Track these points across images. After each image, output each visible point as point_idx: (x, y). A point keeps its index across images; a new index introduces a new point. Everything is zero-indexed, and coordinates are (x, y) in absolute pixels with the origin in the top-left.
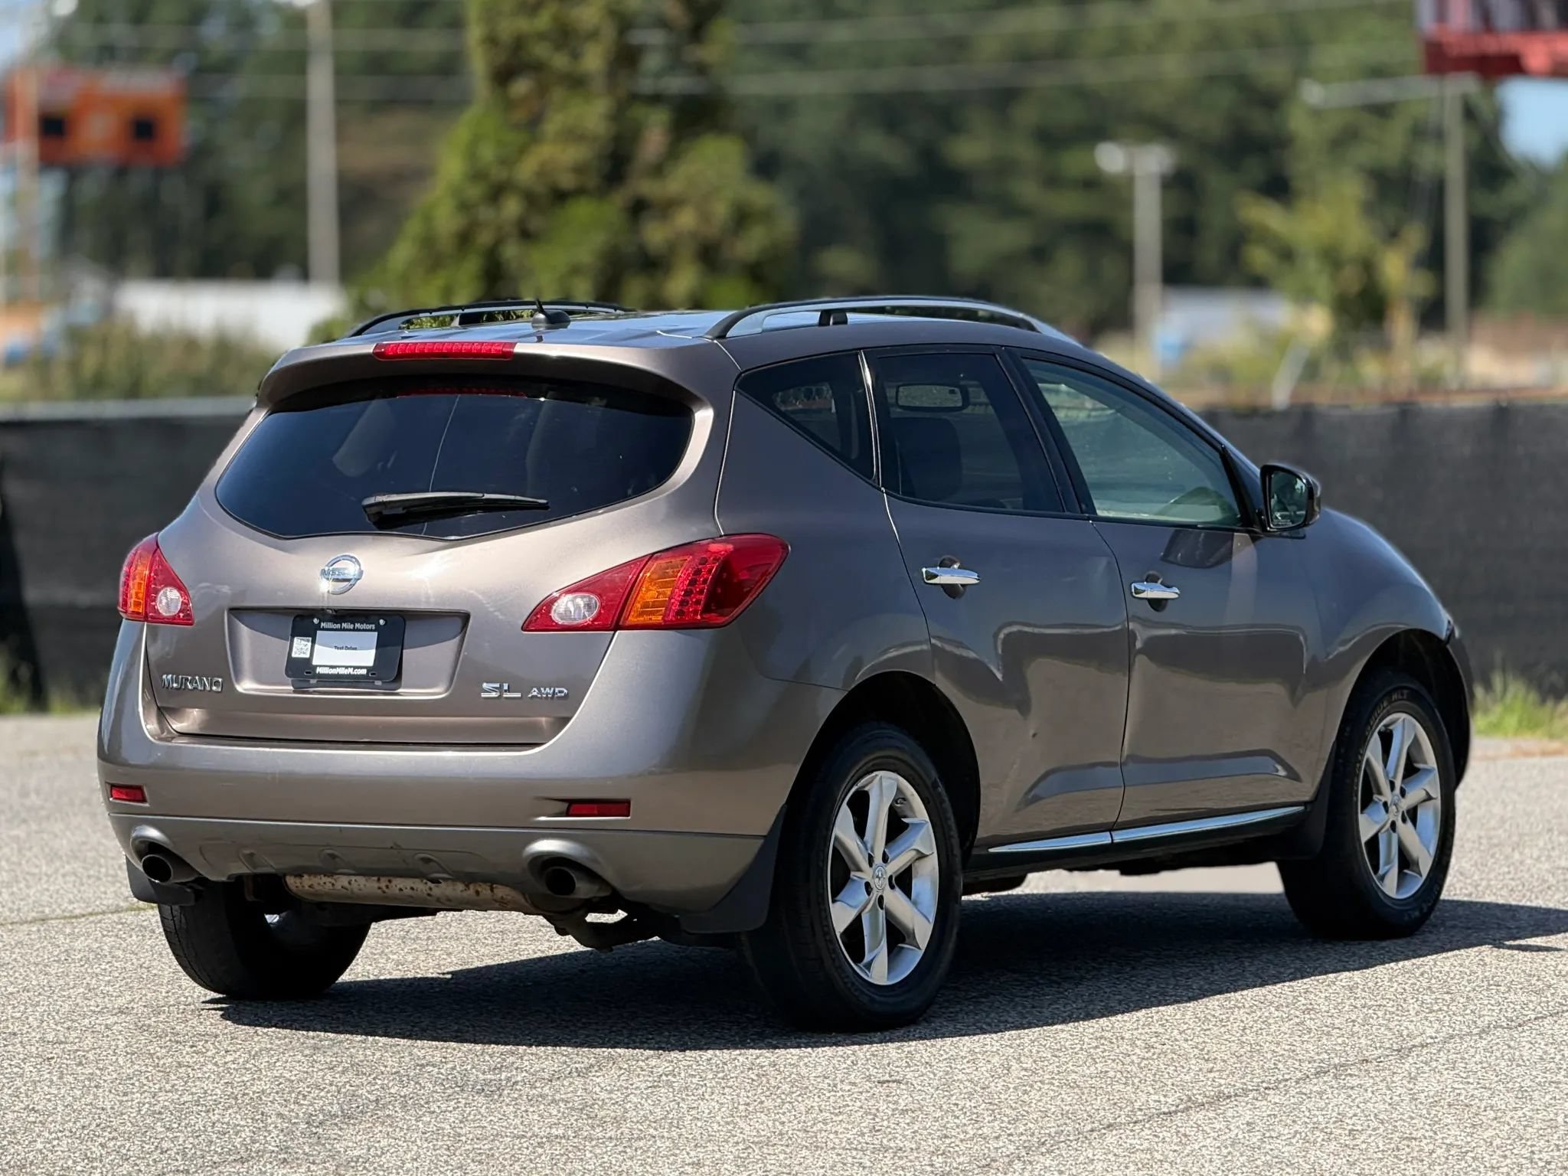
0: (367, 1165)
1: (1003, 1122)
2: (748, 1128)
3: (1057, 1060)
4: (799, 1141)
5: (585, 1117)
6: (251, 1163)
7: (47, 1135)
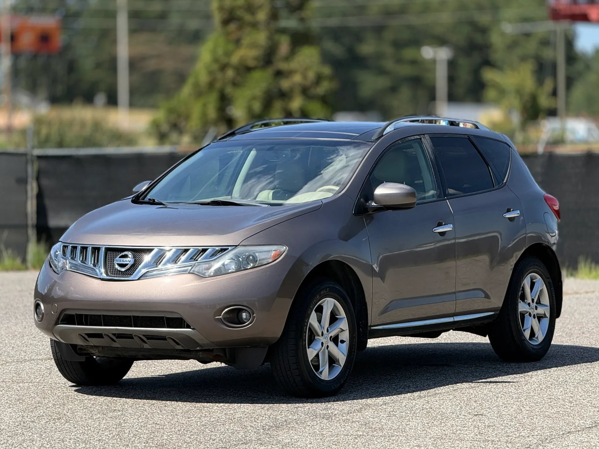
0: (293, 445)
1: (528, 430)
2: (432, 432)
3: (538, 407)
4: (454, 437)
5: (368, 428)
6: (249, 445)
7: (166, 433)
